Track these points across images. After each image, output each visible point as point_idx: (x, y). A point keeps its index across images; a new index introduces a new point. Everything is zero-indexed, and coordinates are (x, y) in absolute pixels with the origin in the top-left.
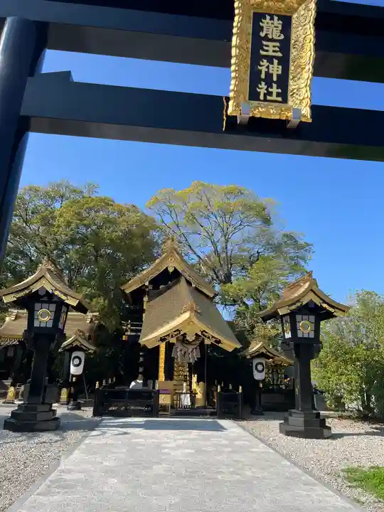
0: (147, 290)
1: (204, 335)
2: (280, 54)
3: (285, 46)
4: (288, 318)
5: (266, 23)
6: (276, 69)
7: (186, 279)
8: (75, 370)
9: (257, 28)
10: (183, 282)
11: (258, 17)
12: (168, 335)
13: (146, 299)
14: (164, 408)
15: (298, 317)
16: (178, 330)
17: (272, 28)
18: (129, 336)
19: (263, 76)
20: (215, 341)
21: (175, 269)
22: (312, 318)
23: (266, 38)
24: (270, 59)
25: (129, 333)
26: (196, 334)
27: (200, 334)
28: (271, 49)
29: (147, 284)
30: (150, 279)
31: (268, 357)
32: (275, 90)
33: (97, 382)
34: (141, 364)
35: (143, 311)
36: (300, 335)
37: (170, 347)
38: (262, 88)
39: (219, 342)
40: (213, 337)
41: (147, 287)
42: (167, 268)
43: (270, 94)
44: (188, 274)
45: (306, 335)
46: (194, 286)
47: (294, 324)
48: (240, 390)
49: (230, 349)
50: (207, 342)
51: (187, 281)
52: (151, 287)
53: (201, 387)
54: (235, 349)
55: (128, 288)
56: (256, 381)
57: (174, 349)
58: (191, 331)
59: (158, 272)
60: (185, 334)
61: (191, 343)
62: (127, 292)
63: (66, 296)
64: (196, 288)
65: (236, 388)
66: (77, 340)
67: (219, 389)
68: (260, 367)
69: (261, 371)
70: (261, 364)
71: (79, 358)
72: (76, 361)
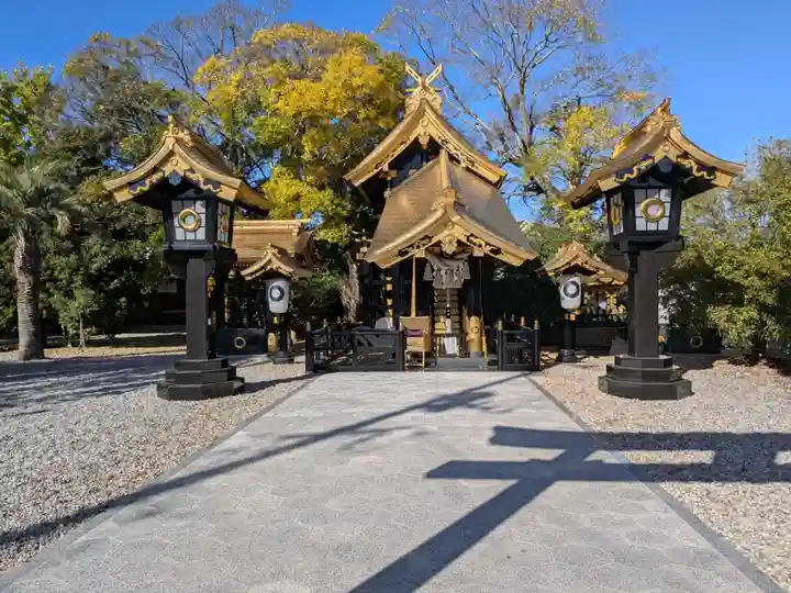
0: (389, 178)
1: (471, 242)
4: (617, 198)
8: (276, 306)
12: (412, 246)
13: (388, 194)
15: (639, 194)
16: (426, 237)
20: (492, 251)
22: (664, 195)
25: (365, 249)
26: (459, 242)
27: (464, 240)
29: (385, 167)
30: (390, 160)
31: (587, 273)
36: (641, 225)
39: (497, 251)
40: (487, 244)
41: (387, 173)
44: (453, 145)
45: (652, 227)
46: (463, 165)
47: (629, 206)
48: (536, 326)
49: (517, 263)
50: (478, 253)
51: (452, 158)
52: (394, 173)
53: (473, 324)
54: (527, 261)
55: (357, 177)
56: (565, 311)
57: (428, 269)
58: (449, 238)
59: (403, 147)
60: (439, 242)
61: (453, 257)
62: (357, 184)
63: (217, 184)
64: (467, 169)
65: (530, 323)
66: (270, 261)
67: (500, 326)
68: (572, 289)
69: (574, 296)
70: (574, 283)
71: (280, 288)
72: (276, 294)
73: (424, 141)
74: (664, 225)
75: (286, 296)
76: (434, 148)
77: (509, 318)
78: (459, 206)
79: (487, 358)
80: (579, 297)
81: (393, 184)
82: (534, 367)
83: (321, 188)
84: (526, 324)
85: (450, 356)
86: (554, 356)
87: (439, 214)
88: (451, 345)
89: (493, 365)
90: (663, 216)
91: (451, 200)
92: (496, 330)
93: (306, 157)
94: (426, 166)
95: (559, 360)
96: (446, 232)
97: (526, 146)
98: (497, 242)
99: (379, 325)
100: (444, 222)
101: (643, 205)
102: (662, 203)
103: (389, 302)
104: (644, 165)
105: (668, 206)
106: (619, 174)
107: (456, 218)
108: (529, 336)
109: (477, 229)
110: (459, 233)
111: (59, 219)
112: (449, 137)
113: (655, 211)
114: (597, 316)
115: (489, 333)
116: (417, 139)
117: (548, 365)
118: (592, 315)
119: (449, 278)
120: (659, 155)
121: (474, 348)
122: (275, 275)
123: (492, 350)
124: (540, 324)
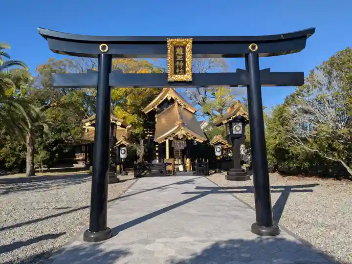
0: (157, 111)
1: (187, 135)
2: (182, 59)
3: (184, 56)
4: (228, 125)
5: (178, 50)
6: (182, 64)
8: (123, 156)
9: (175, 52)
11: (175, 48)
12: (169, 136)
13: (156, 116)
14: (169, 172)
15: (233, 124)
17: (179, 51)
18: (149, 137)
19: (178, 67)
20: (193, 138)
21: (172, 98)
22: (240, 124)
23: (178, 54)
24: (179, 61)
25: (149, 135)
26: (183, 135)
27: (185, 134)
28: (179, 58)
29: (156, 107)
31: (223, 144)
32: (181, 70)
34: (157, 151)
35: (155, 123)
36: (234, 132)
37: (170, 142)
38: (178, 70)
39: (195, 138)
40: (192, 136)
41: (156, 109)
43: (180, 72)
44: (179, 100)
45: (237, 133)
46: (183, 107)
47: (231, 127)
48: (208, 161)
49: (202, 142)
50: (189, 138)
51: (179, 105)
52: (159, 109)
53: (188, 161)
54: (204, 141)
55: (146, 111)
56: (217, 156)
57: (173, 143)
58: (180, 134)
59: (162, 101)
60: (177, 135)
61: (181, 139)
62: (146, 113)
63: (116, 121)
64: (184, 108)
65: (206, 161)
66: (122, 141)
67: (196, 161)
68: (218, 150)
69: (219, 152)
70: (219, 148)
71: (124, 150)
72: (123, 152)
73: (169, 99)
74: (240, 132)
75: (126, 153)
76: (172, 101)
77: (199, 159)
78: (183, 124)
79: (192, 172)
80: (221, 152)
81: (158, 113)
82: (207, 174)
83: (133, 114)
84: (205, 161)
85: (181, 171)
86: (214, 172)
87: (177, 127)
88: (181, 168)
89: (194, 174)
90: (240, 130)
91: (181, 122)
92: (195, 163)
93: (128, 103)
94: (170, 107)
95: (215, 173)
96: (180, 132)
97: (204, 99)
98: (195, 135)
99: (153, 162)
100: (178, 129)
101: (235, 127)
102: (240, 127)
103: (157, 154)
104: (234, 117)
105: (241, 127)
106: (228, 119)
107: (183, 128)
108: (206, 164)
109: (189, 131)
110: (184, 132)
111: (45, 126)
112: (178, 98)
113: (238, 129)
114: (228, 158)
115: (193, 164)
116: (167, 98)
117: (211, 174)
118: (226, 158)
119: (180, 146)
120: (238, 114)
121: (188, 169)
122: (123, 145)
123: (194, 169)
124: (209, 161)
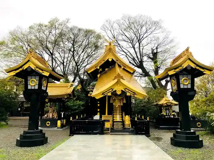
4: (174, 78)
7: (118, 64)
10: (117, 66)
13: (98, 76)
16: (112, 89)
21: (112, 59)
25: (91, 93)
27: (124, 90)
29: (98, 68)
30: (100, 65)
33: (71, 117)
34: (99, 107)
36: (182, 87)
42: (108, 59)
45: (186, 87)
46: (122, 67)
48: (148, 119)
49: (141, 98)
50: (128, 94)
52: (101, 70)
57: (111, 99)
58: (119, 89)
59: (104, 62)
60: (116, 90)
61: (120, 95)
62: (89, 73)
74: (189, 86)
76: (113, 62)
84: (144, 118)
90: (189, 83)
94: (111, 67)
101: (182, 80)
103: (99, 110)
110: (122, 88)
